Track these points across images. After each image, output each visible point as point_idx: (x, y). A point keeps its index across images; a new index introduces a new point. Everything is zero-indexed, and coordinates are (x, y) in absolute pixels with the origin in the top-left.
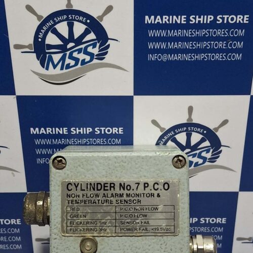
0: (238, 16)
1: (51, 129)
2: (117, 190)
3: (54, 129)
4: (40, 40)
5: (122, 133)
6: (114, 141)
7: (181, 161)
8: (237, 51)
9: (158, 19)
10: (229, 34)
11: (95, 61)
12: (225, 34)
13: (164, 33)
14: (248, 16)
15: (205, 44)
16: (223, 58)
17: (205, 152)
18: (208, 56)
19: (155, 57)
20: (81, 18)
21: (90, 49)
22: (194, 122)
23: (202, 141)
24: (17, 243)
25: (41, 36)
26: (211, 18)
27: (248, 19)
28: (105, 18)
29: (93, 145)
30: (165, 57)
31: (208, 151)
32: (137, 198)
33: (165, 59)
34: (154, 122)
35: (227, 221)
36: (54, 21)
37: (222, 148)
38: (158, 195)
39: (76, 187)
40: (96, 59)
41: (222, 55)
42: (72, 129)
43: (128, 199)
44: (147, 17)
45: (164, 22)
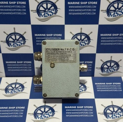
2: (60, 51)
7: (77, 43)
8: (94, 12)
21: (52, 11)
23: (85, 38)
24: (30, 69)
25: (39, 8)
28: (57, 3)
29: (53, 39)
30: (74, 14)
31: (87, 41)
32: (65, 53)
34: (71, 33)
36: (42, 4)
38: (71, 52)
39: (49, 49)
43: (63, 53)
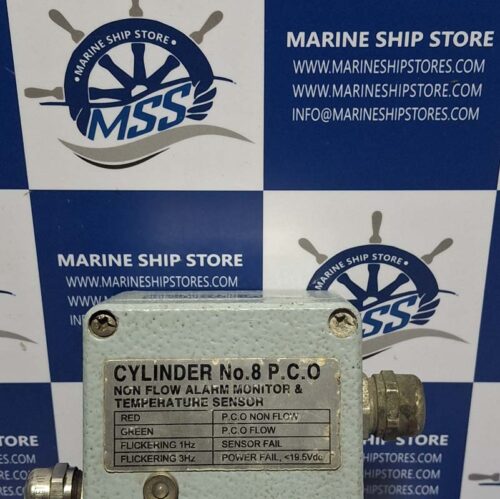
0: (473, 33)
1: (98, 257)
3: (104, 256)
4: (77, 79)
5: (241, 265)
6: (223, 281)
9: (313, 39)
10: (454, 68)
11: (187, 122)
12: (446, 68)
13: (324, 67)
14: (492, 33)
15: (406, 88)
16: (442, 116)
17: (407, 303)
18: (411, 112)
19: (307, 114)
20: (159, 37)
22: (384, 243)
26: (417, 37)
27: (491, 39)
33: (326, 119)
35: (449, 440)
37: (440, 296)
40: (188, 117)
41: (439, 111)
42: (140, 257)
44: (290, 35)
45: (324, 45)
